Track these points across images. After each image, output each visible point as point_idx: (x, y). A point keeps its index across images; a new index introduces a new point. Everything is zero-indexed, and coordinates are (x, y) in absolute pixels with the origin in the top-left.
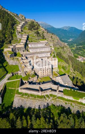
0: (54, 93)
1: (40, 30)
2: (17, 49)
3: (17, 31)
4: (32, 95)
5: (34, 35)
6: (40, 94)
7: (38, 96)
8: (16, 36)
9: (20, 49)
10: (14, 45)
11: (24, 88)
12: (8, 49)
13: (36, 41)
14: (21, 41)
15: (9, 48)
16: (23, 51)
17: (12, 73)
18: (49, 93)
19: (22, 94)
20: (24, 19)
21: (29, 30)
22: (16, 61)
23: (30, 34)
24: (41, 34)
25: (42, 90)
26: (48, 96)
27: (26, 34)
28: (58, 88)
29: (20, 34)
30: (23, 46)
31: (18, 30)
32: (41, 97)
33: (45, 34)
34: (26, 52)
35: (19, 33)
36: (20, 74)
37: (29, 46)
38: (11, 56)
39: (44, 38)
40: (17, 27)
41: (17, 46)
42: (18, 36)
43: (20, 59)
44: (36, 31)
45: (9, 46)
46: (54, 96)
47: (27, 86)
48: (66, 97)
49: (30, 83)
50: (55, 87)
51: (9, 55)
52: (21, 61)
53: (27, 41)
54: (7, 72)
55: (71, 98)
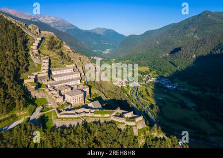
0: (86, 115)
1: (63, 49)
2: (39, 79)
3: (33, 53)
4: (69, 118)
5: (57, 57)
6: (76, 116)
7: (75, 118)
8: (31, 60)
9: (43, 78)
10: (35, 74)
11: (63, 114)
12: (29, 81)
13: (61, 66)
14: (42, 68)
15: (30, 78)
16: (48, 81)
17: (43, 106)
18: (83, 115)
19: (62, 119)
20: (38, 32)
21: (49, 50)
22: (42, 93)
23: (51, 56)
24: (66, 54)
25: (77, 113)
26: (82, 117)
27: (46, 57)
28: (90, 111)
29: (37, 57)
30: (46, 74)
31: (33, 51)
32: (77, 118)
33: (72, 55)
34: (51, 82)
35: (37, 55)
36: (51, 106)
37: (53, 73)
38: (36, 89)
39: (70, 61)
40: (32, 47)
41: (39, 76)
42: (36, 60)
43: (47, 90)
44: (58, 51)
45: (29, 77)
46: (87, 117)
47: (65, 112)
48: (96, 116)
49: (66, 110)
50: (87, 110)
51: (33, 87)
52: (50, 93)
53: (49, 67)
54: (37, 106)
55: (99, 115)
